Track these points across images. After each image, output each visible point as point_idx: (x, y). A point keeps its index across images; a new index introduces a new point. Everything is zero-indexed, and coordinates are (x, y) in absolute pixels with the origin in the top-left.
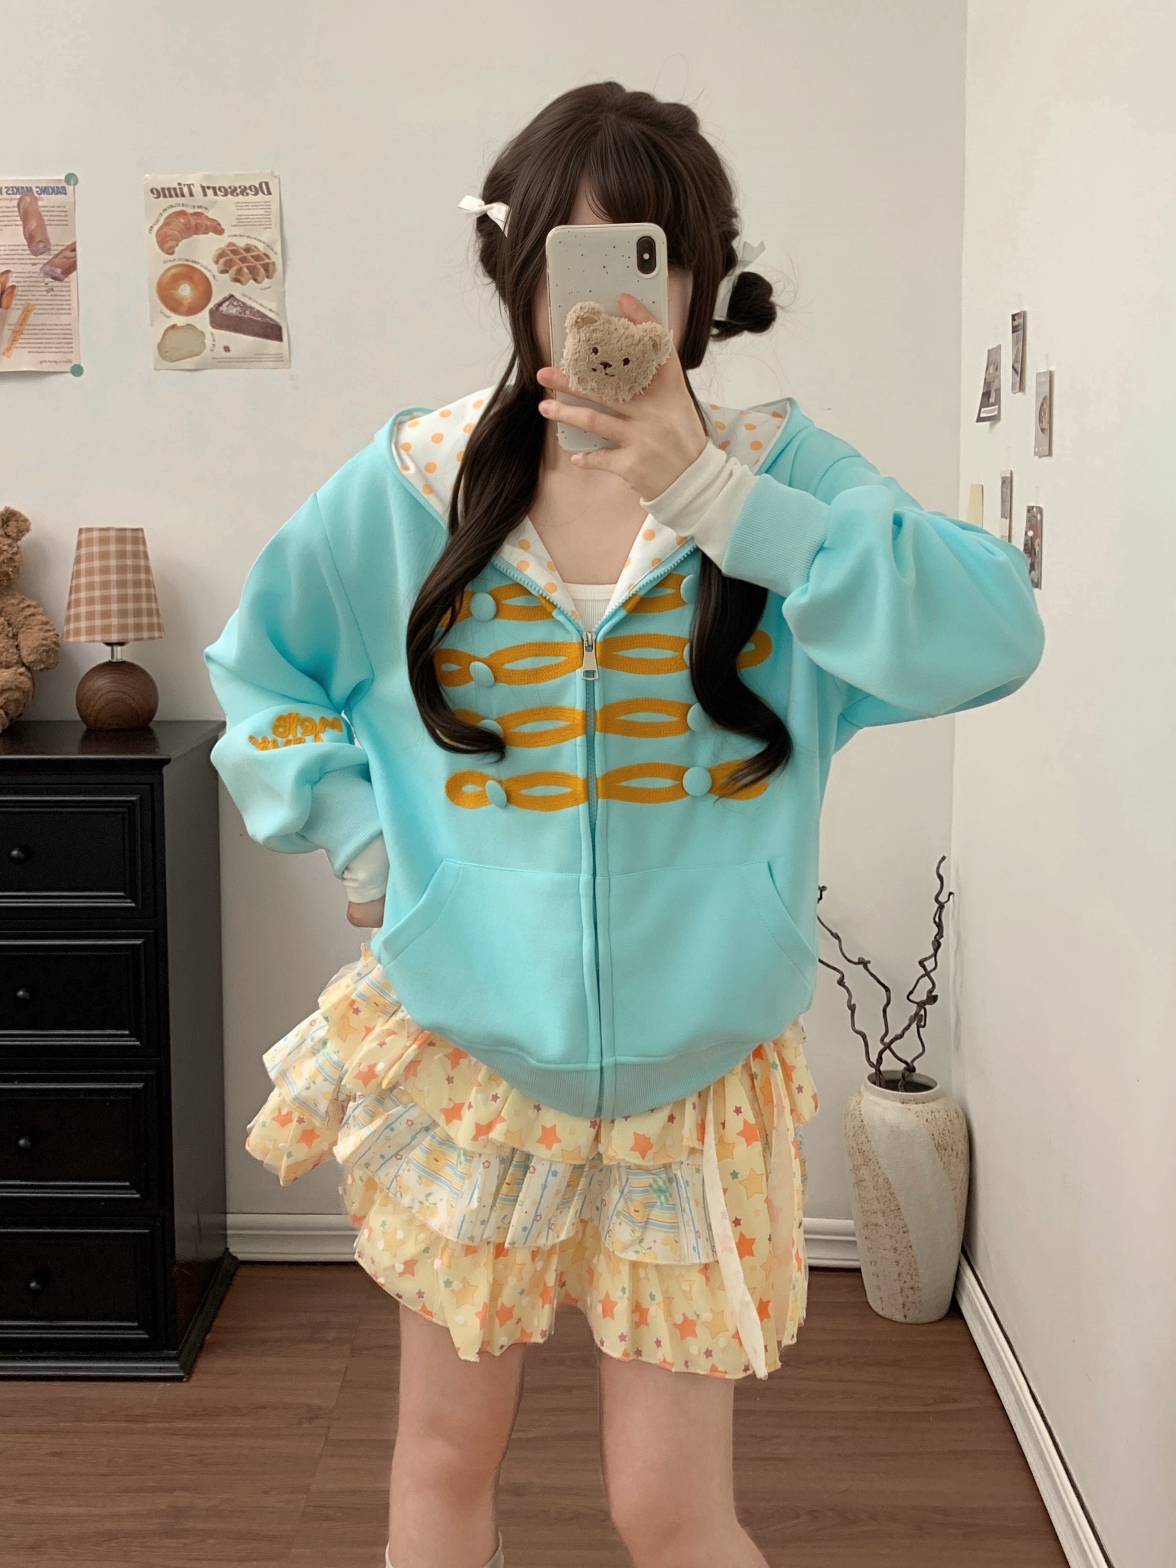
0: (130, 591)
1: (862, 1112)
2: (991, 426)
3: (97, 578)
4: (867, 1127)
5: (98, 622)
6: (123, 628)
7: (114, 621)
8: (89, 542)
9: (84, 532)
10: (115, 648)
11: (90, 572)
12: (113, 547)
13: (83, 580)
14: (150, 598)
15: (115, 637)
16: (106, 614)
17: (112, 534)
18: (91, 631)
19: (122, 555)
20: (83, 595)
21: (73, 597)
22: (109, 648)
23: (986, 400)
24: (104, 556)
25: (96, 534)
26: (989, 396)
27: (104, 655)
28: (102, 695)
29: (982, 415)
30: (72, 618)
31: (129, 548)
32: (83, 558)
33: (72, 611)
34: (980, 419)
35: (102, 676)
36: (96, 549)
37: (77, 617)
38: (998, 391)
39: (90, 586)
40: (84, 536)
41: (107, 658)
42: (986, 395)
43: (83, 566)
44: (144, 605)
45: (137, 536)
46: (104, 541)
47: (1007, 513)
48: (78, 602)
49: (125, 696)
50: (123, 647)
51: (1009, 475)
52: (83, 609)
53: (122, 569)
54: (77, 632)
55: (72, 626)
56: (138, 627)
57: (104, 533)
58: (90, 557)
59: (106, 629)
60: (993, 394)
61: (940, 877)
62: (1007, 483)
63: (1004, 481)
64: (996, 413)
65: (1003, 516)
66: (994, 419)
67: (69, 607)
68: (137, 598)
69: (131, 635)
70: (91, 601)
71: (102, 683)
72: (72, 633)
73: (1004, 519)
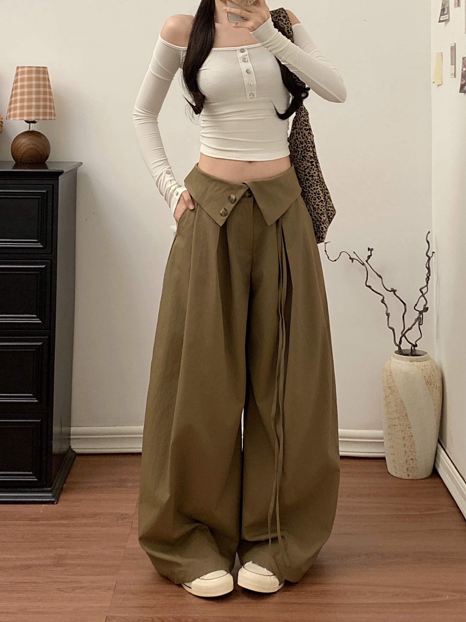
0: (42, 96)
1: (391, 368)
2: (446, 24)
3: (26, 90)
4: (393, 375)
5: (25, 111)
6: (37, 114)
7: (33, 110)
8: (23, 73)
9: (20, 68)
10: (31, 124)
11: (22, 87)
12: (34, 76)
13: (19, 91)
14: (51, 100)
15: (33, 118)
16: (29, 107)
17: (34, 69)
18: (22, 115)
19: (38, 79)
20: (18, 98)
21: (13, 99)
22: (28, 124)
23: (443, 13)
24: (30, 79)
25: (26, 69)
26: (444, 11)
27: (25, 127)
28: (25, 146)
29: (441, 19)
30: (12, 110)
31: (41, 76)
32: (19, 81)
33: (12, 106)
34: (440, 21)
35: (24, 137)
36: (26, 76)
37: (15, 108)
38: (448, 8)
39: (22, 94)
40: (20, 70)
41: (27, 129)
42: (443, 10)
43: (19, 84)
44: (48, 104)
45: (44, 71)
46: (30, 72)
47: (453, 63)
48: (16, 101)
49: (36, 147)
50: (35, 124)
51: (454, 45)
52: (18, 105)
53: (38, 86)
54: (15, 116)
55: (12, 113)
56: (45, 114)
57: (30, 69)
58: (22, 80)
59: (29, 114)
60: (446, 10)
61: (428, 242)
62: (453, 49)
63: (452, 48)
64: (447, 18)
65: (452, 64)
66: (447, 21)
67: (11, 103)
68: (45, 100)
69: (41, 117)
70: (22, 101)
71: (24, 141)
72: (12, 116)
73: (452, 66)
